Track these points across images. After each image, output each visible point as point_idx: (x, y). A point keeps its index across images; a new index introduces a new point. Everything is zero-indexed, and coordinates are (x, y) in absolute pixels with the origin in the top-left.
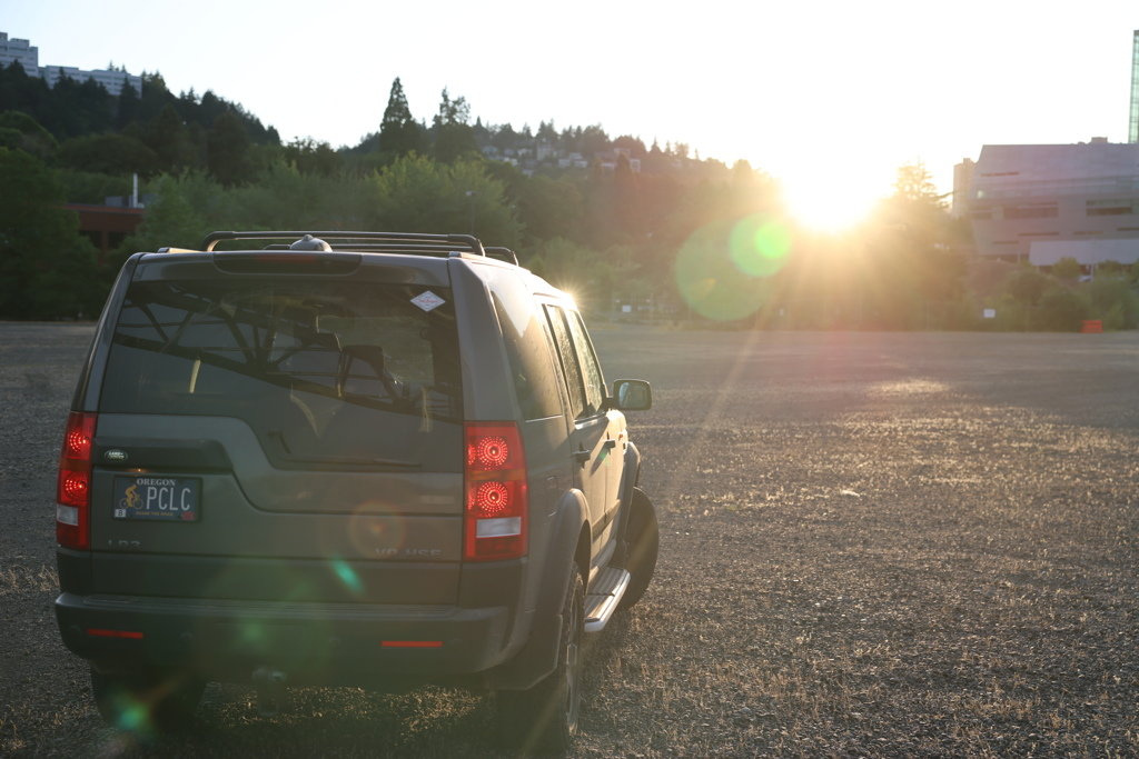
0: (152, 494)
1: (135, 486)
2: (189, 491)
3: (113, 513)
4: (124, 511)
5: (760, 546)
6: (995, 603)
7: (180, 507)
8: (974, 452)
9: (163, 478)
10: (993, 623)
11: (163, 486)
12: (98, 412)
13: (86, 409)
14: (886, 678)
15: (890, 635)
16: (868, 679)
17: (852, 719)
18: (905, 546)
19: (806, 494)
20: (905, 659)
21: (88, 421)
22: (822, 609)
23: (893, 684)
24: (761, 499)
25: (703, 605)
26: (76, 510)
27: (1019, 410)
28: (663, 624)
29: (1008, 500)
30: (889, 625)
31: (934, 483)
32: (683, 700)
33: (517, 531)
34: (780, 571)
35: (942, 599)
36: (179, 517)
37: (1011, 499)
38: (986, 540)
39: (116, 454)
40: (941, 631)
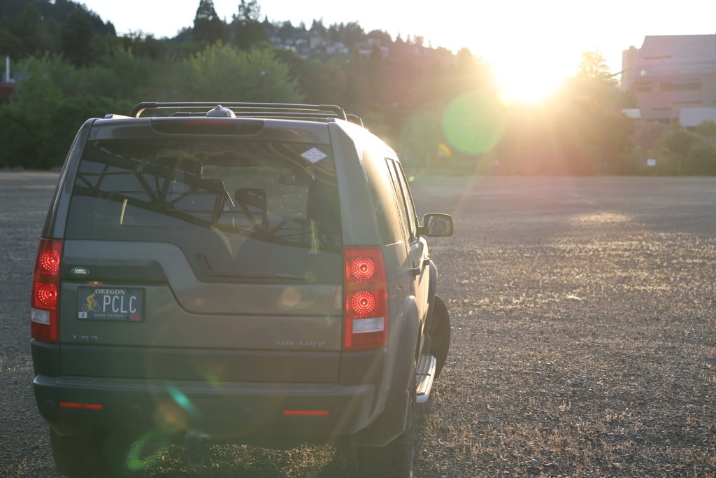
0: (107, 301)
1: (93, 295)
2: (135, 298)
3: (77, 315)
4: (86, 314)
5: (516, 338)
6: (702, 380)
7: (128, 310)
8: (659, 267)
9: (115, 288)
10: (704, 395)
11: (115, 295)
12: (65, 239)
13: (55, 236)
14: (633, 437)
15: (628, 404)
16: (620, 438)
17: (614, 468)
18: (624, 337)
19: (541, 298)
20: (645, 423)
21: (56, 246)
22: (573, 385)
23: (639, 441)
24: (508, 302)
25: (484, 382)
26: (48, 312)
27: (686, 235)
28: (457, 396)
29: (693, 303)
30: (625, 397)
31: (635, 290)
32: (486, 453)
33: (381, 328)
34: (535, 356)
35: (661, 377)
36: (128, 318)
37: (696, 302)
38: (684, 333)
39: (80, 271)
40: (666, 401)
